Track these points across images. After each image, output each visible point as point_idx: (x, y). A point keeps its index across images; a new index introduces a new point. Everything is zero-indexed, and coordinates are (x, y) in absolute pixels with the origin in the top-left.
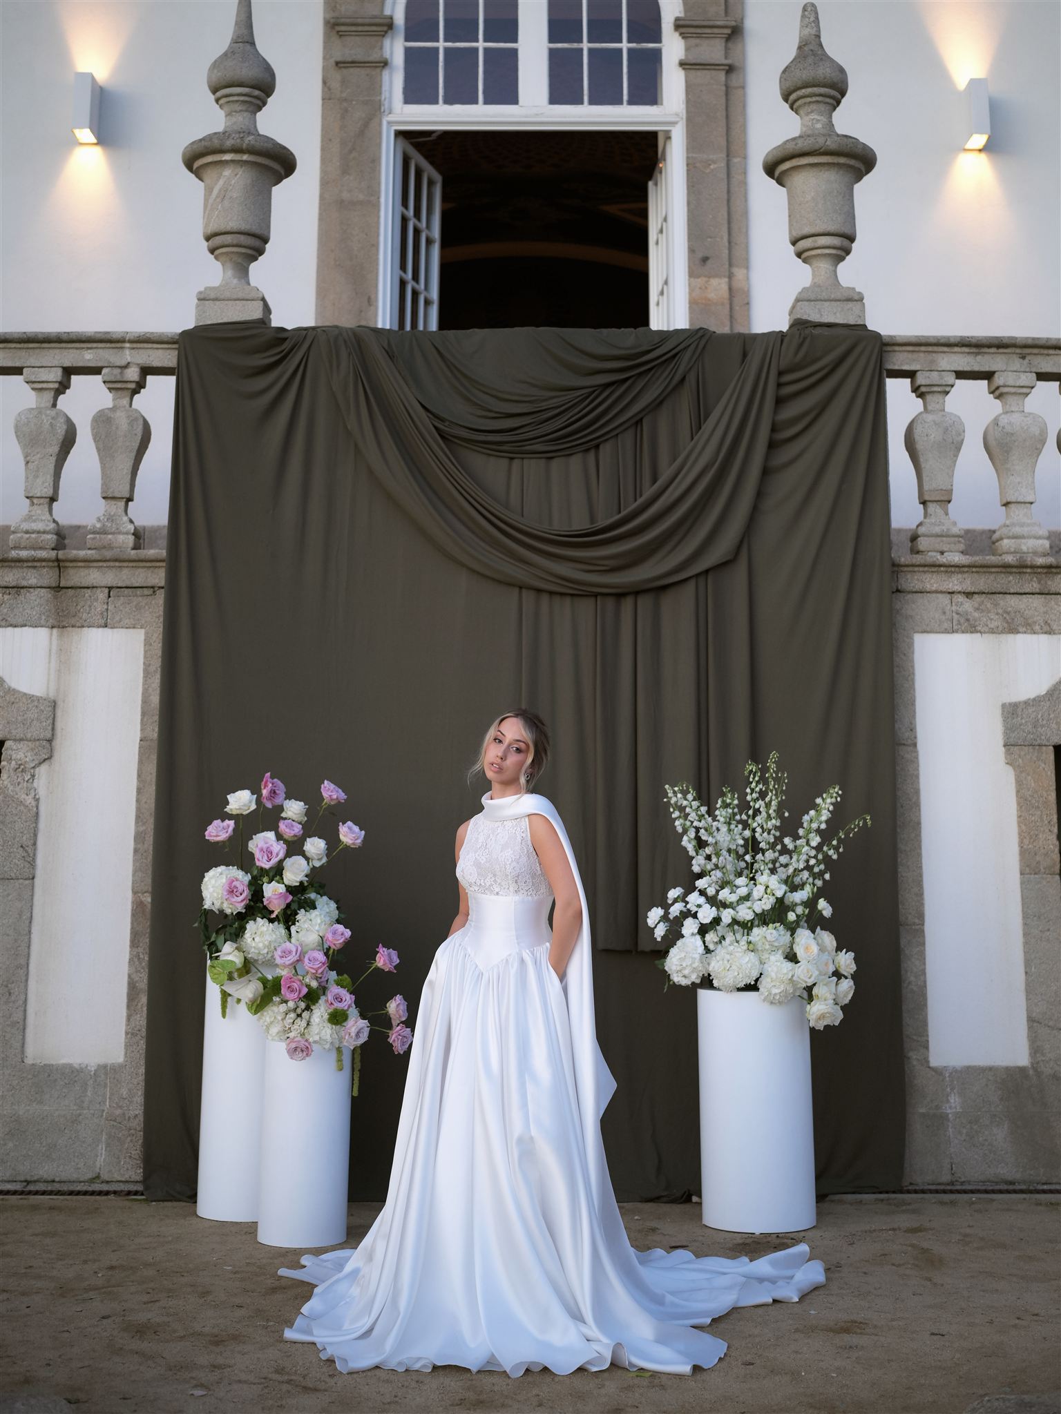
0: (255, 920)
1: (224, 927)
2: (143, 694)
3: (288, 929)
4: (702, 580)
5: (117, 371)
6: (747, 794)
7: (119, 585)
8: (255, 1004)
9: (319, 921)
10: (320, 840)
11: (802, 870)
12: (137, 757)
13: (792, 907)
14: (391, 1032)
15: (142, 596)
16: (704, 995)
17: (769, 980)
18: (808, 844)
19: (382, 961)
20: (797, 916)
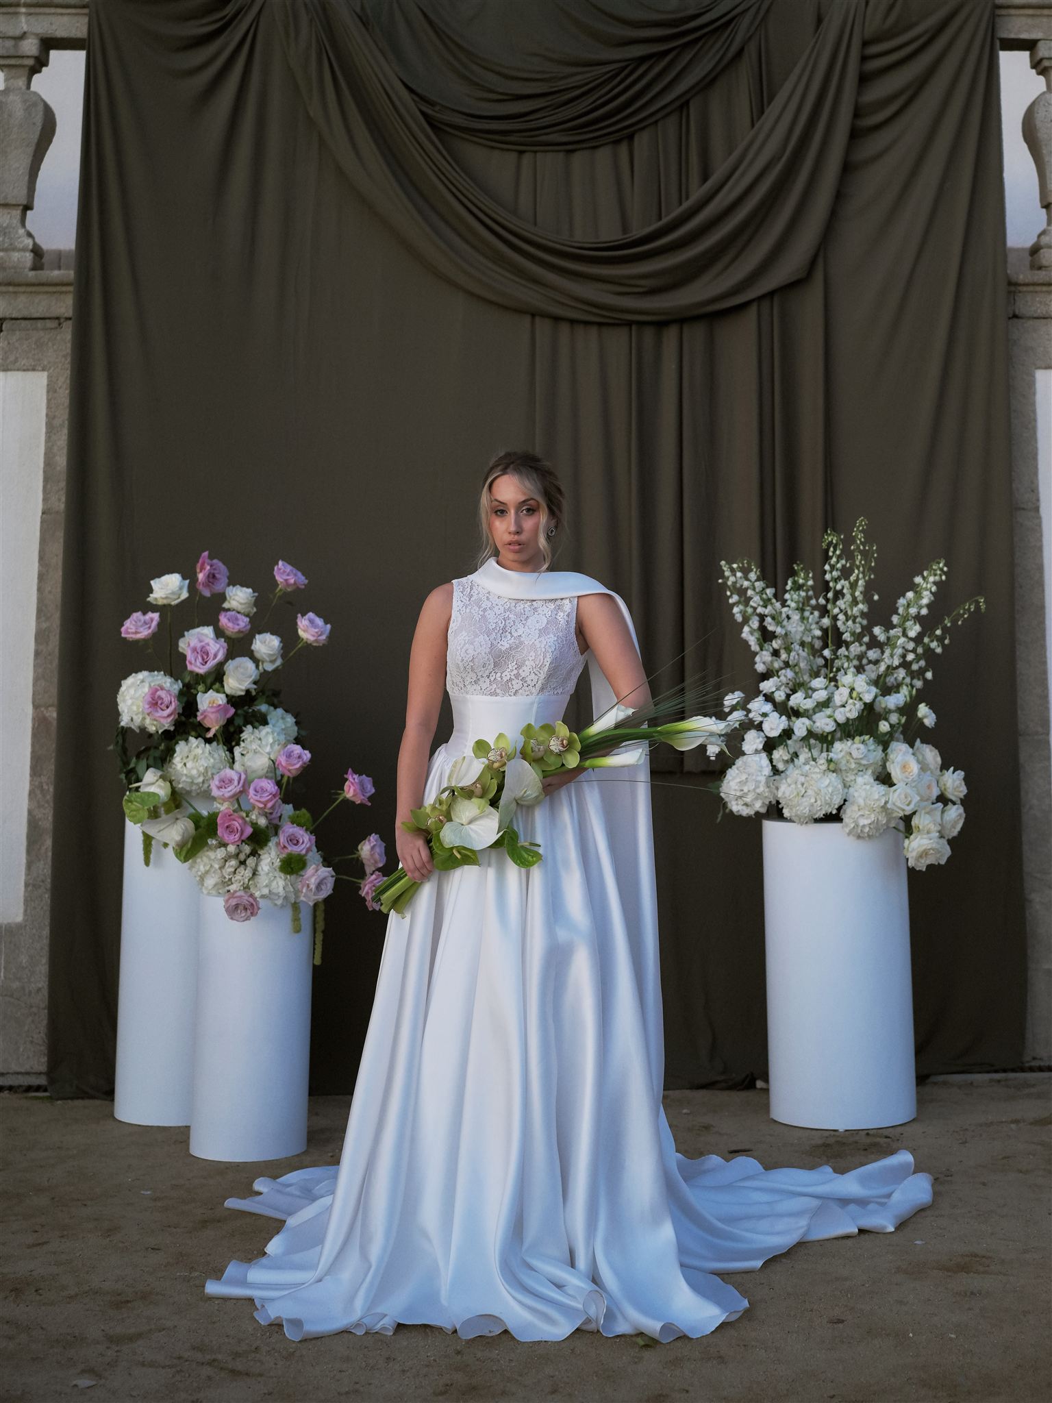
0: (187, 740)
1: (148, 749)
2: (45, 454)
3: (231, 751)
4: (766, 305)
5: (9, 43)
6: (825, 572)
7: (13, 316)
8: (185, 849)
9: (271, 740)
10: (274, 637)
11: (897, 668)
12: (38, 534)
13: (885, 715)
14: (363, 883)
15: (45, 329)
16: (771, 828)
17: (855, 808)
18: (905, 634)
19: (352, 790)
20: (891, 726)
